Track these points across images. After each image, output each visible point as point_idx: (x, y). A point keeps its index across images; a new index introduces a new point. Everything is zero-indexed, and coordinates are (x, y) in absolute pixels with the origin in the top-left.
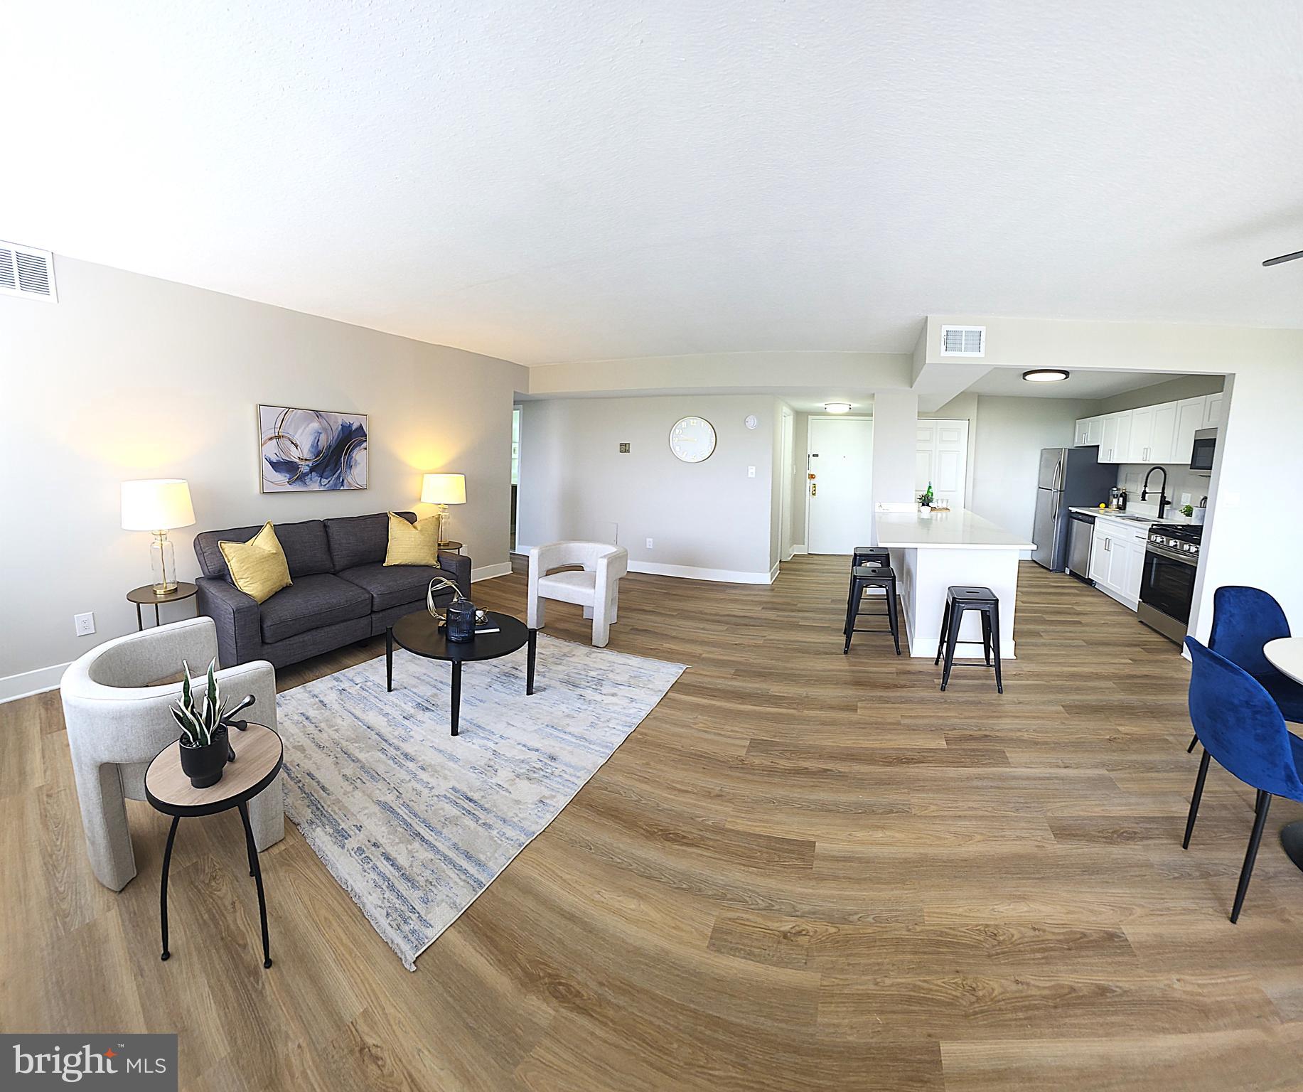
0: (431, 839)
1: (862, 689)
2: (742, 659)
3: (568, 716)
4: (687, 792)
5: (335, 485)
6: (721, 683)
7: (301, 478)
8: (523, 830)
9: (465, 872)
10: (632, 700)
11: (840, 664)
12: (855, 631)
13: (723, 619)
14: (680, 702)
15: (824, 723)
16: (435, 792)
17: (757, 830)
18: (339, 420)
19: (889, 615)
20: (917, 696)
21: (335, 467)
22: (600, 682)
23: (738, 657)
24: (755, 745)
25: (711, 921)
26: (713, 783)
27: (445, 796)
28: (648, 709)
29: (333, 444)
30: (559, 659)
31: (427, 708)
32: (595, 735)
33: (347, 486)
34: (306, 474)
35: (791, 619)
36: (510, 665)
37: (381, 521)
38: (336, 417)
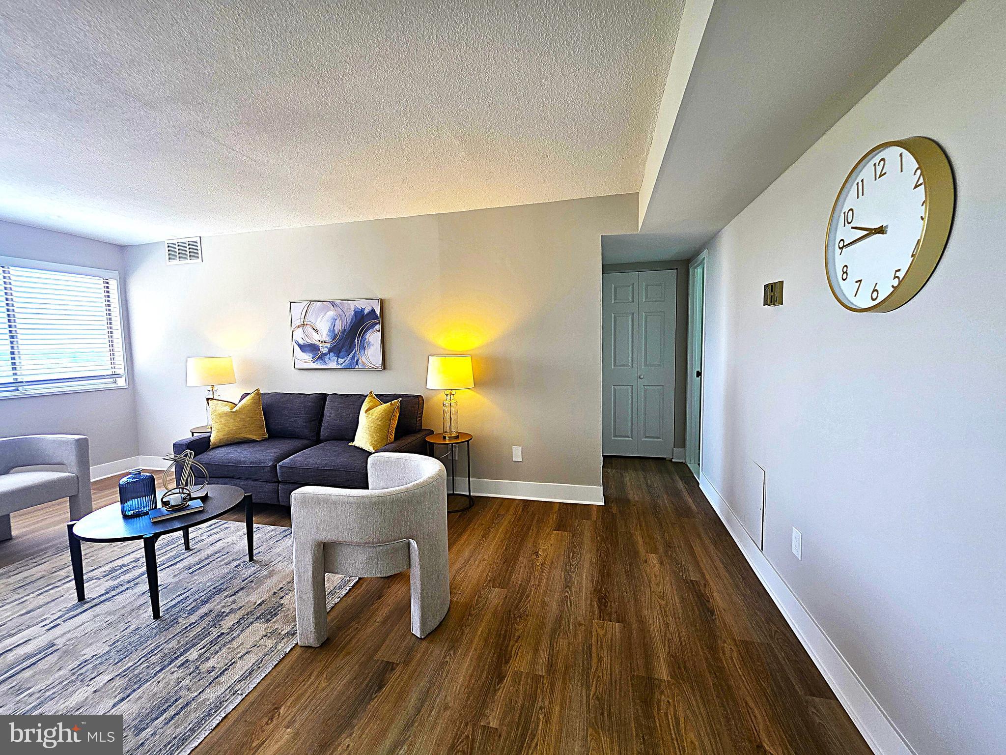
5: (351, 364)
7: (322, 357)
18: (352, 306)
21: (350, 347)
29: (347, 328)
33: (362, 366)
34: (325, 354)
38: (348, 304)
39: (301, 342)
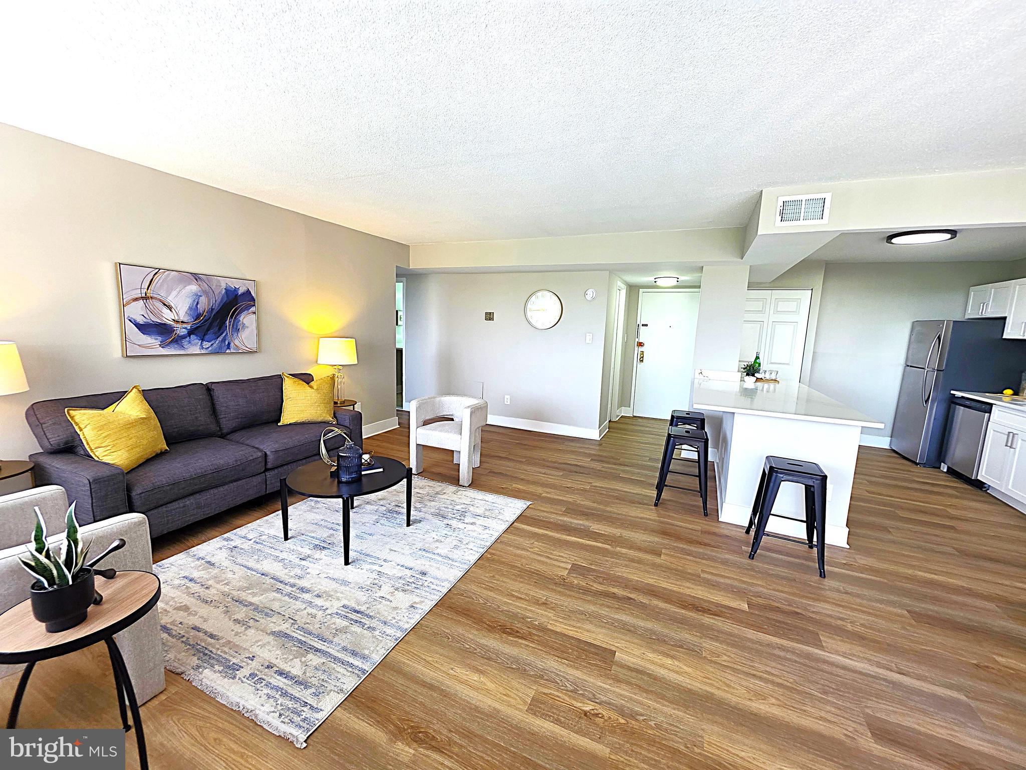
0: (323, 648)
1: (669, 539)
2: (570, 500)
3: (437, 541)
4: (521, 598)
5: (220, 348)
6: (553, 518)
7: (178, 341)
8: (399, 628)
9: (351, 666)
10: (486, 528)
11: (650, 514)
12: (666, 486)
13: (562, 466)
14: (523, 530)
15: (632, 560)
16: (329, 612)
17: (571, 633)
18: (223, 284)
19: (699, 476)
20: (721, 556)
21: (219, 329)
22: (463, 514)
23: (569, 498)
24: (575, 568)
25: (532, 693)
26: (541, 594)
27: (337, 614)
28: (496, 535)
29: (216, 307)
30: (433, 497)
31: (324, 547)
32: (457, 554)
33: (234, 349)
34: (184, 337)
35: (613, 471)
36: (393, 504)
37: (276, 382)
38: (219, 281)
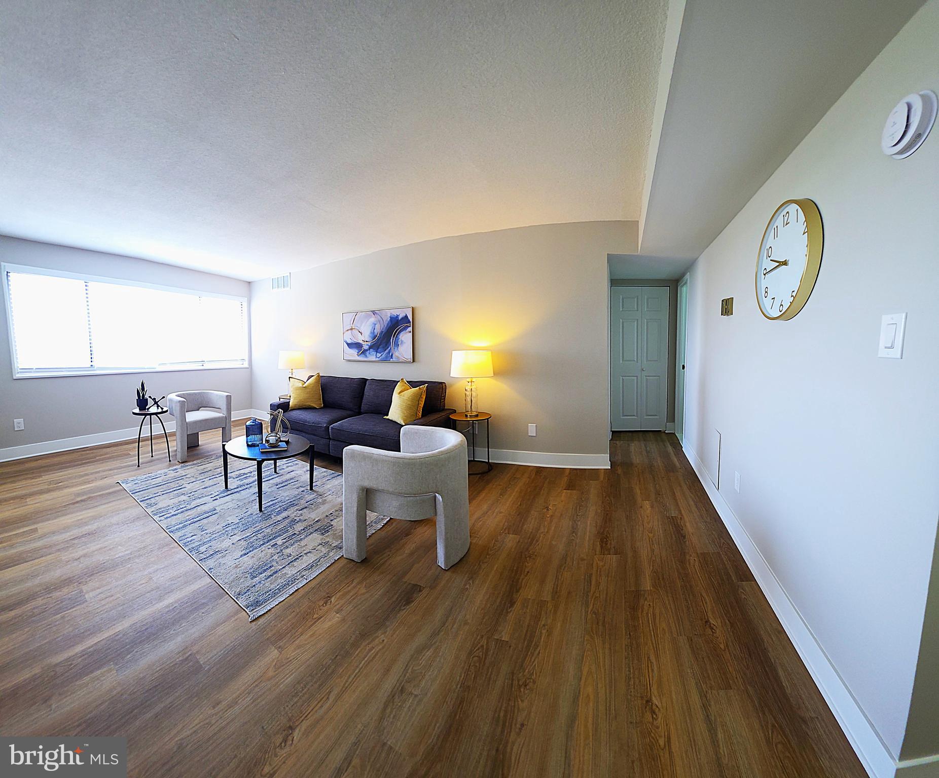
5: (386, 357)
7: (364, 352)
18: (389, 313)
21: (386, 345)
29: (384, 330)
33: (395, 359)
34: (367, 350)
38: (386, 312)
39: (349, 341)
